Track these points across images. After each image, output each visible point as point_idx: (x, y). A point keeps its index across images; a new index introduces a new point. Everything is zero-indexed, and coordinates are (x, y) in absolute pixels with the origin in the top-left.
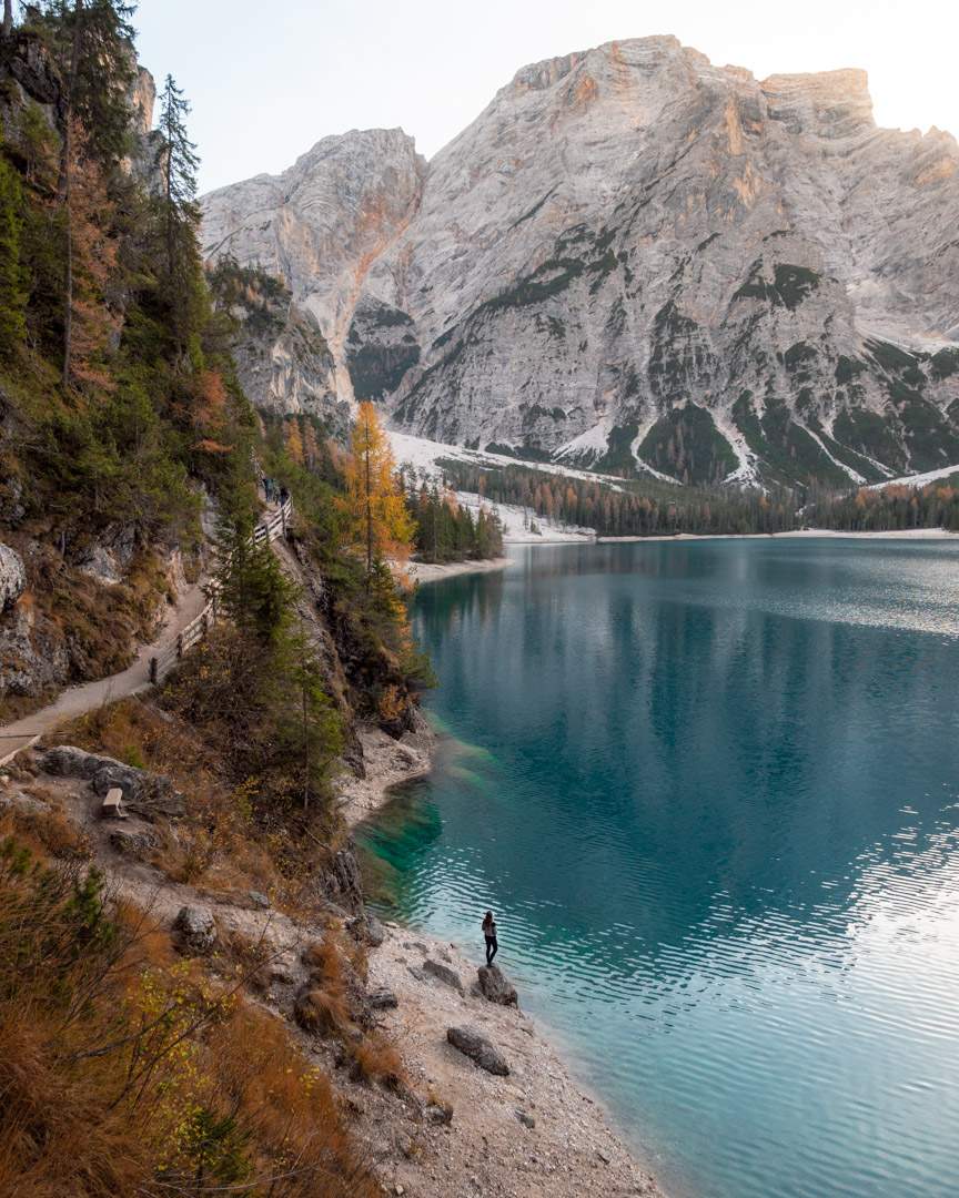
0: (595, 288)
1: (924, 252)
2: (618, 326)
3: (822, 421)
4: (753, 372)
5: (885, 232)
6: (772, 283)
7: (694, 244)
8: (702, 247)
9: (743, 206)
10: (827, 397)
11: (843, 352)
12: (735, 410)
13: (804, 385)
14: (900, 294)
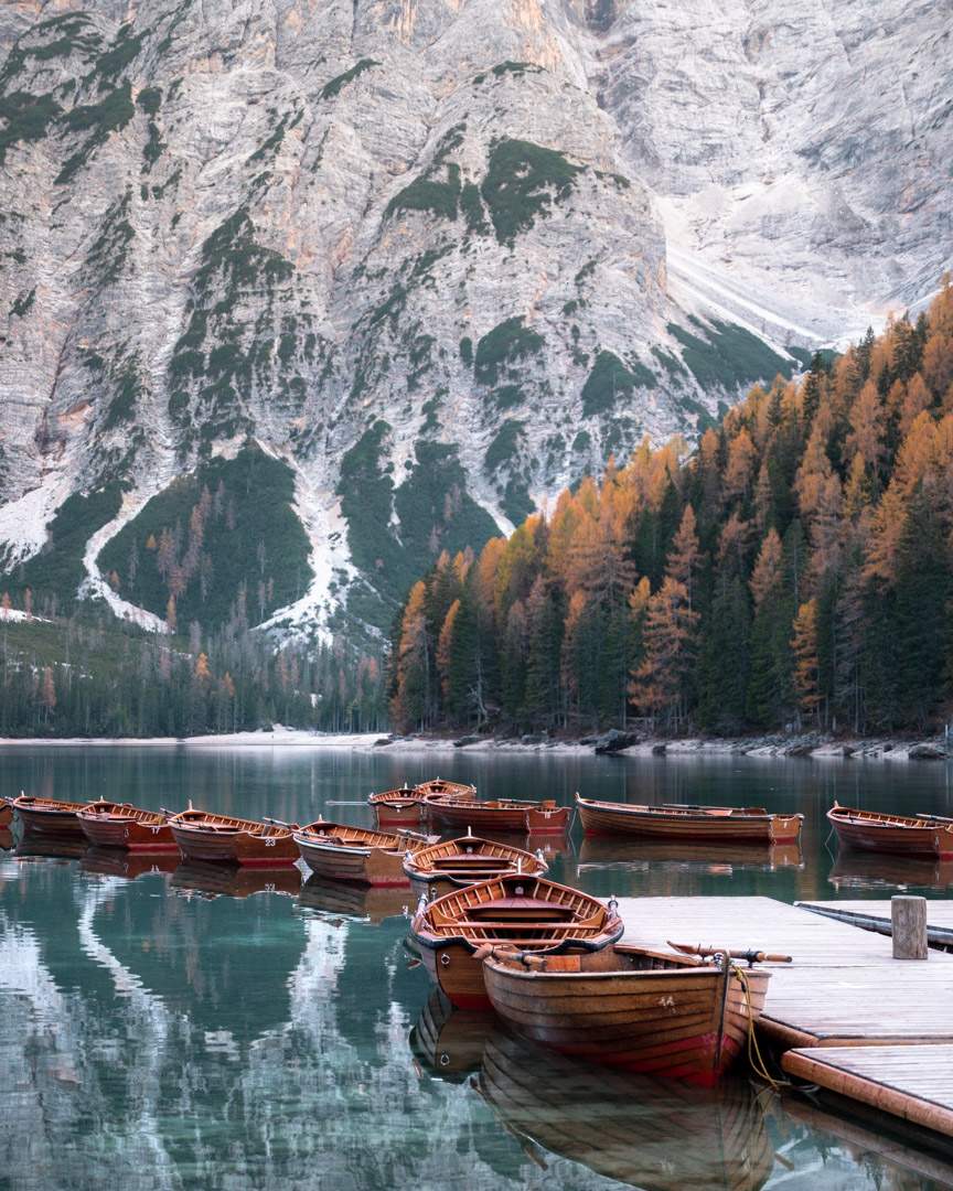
0: (70, 170)
1: (904, 118)
2: (111, 260)
3: (537, 498)
4: (402, 382)
5: (840, 67)
6: (476, 181)
7: (315, 82)
8: (332, 89)
9: (438, 1)
10: (556, 443)
11: (612, 344)
12: (348, 466)
13: (509, 414)
14: (848, 210)
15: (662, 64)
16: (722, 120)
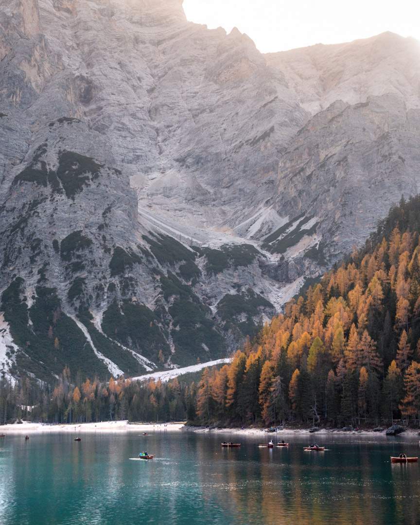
3: (93, 313)
4: (27, 259)
5: (190, 124)
9: (31, 89)
10: (99, 288)
11: (120, 243)
13: (78, 274)
14: (200, 186)
15: (115, 119)
16: (142, 144)
